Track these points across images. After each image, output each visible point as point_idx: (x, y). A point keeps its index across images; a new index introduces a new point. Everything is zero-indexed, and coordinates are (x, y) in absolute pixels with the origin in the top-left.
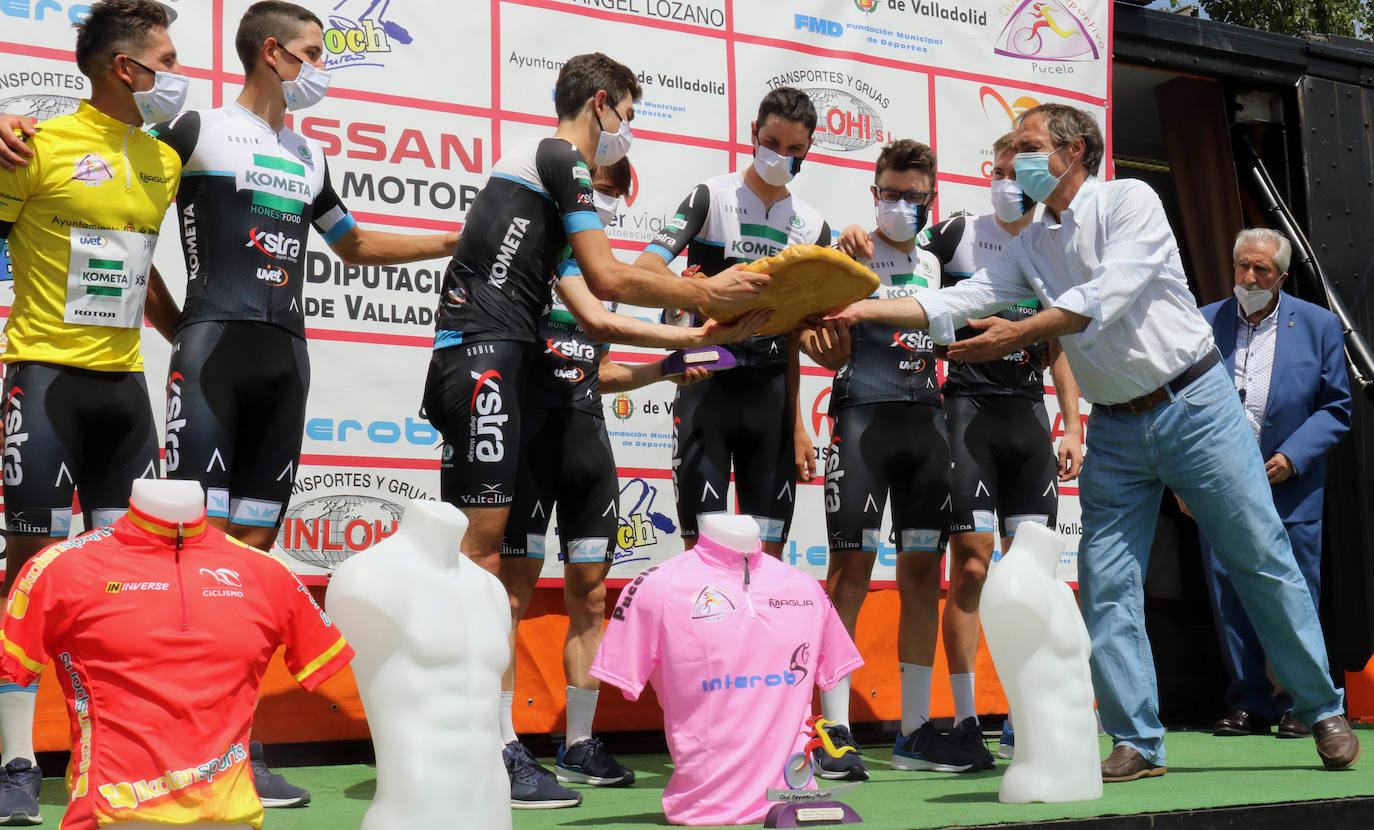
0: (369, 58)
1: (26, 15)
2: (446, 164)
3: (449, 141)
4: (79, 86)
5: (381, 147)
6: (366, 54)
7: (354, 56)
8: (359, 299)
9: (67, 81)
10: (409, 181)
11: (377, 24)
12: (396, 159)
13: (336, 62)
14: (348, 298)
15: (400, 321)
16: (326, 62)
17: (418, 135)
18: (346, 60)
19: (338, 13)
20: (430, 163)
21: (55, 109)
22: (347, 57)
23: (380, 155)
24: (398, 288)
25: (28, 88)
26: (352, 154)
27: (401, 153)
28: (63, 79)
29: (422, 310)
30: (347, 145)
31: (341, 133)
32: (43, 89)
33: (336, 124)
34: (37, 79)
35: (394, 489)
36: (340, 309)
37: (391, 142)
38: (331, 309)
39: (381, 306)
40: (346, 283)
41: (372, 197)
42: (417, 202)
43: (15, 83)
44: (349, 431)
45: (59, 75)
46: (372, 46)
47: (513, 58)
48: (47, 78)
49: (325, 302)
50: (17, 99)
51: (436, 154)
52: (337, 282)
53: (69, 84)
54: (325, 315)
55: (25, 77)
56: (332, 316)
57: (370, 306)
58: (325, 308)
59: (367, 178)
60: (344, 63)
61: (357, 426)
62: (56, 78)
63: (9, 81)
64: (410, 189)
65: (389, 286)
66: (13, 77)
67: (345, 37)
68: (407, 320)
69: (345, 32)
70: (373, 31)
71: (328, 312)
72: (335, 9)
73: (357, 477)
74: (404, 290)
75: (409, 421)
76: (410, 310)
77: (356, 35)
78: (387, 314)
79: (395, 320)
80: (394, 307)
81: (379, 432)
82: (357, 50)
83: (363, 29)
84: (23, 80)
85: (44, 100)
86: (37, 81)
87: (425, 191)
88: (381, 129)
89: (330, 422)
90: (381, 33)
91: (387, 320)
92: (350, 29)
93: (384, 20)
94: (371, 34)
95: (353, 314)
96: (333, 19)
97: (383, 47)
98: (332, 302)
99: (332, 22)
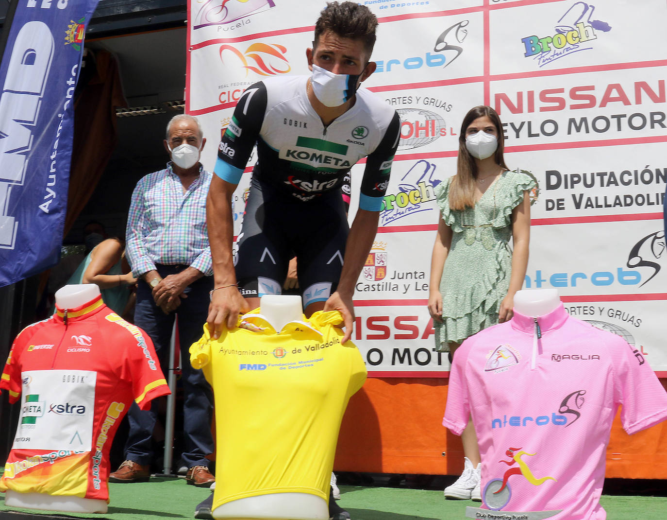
0: (582, 46)
1: (381, 70)
2: (638, 101)
3: (640, 86)
4: (410, 101)
5: (592, 99)
6: (580, 44)
7: (572, 47)
8: (581, 196)
9: (403, 100)
10: (613, 117)
11: (587, 24)
12: (603, 104)
13: (561, 54)
14: (574, 196)
15: (610, 206)
16: (555, 55)
17: (618, 87)
18: (567, 51)
19: (561, 24)
20: (627, 102)
22: (567, 48)
23: (592, 104)
24: (608, 185)
26: (573, 107)
27: (606, 100)
28: (401, 100)
29: (626, 197)
30: (570, 102)
31: (566, 96)
33: (561, 91)
35: (611, 315)
36: (569, 204)
37: (599, 95)
38: (563, 204)
39: (596, 198)
40: (572, 187)
41: (587, 131)
42: (619, 129)
44: (579, 280)
45: (399, 98)
46: (584, 38)
48: (393, 101)
49: (559, 200)
51: (631, 96)
52: (566, 187)
53: (405, 102)
54: (559, 209)
56: (563, 208)
57: (589, 199)
58: (559, 204)
59: (584, 120)
60: (566, 53)
61: (583, 276)
62: (398, 100)
64: (613, 122)
65: (602, 185)
67: (566, 37)
68: (616, 204)
69: (565, 34)
70: (586, 29)
71: (560, 206)
72: (559, 22)
73: (585, 309)
74: (612, 186)
75: (620, 270)
76: (617, 198)
77: (573, 34)
78: (601, 202)
79: (607, 206)
80: (606, 198)
81: (598, 279)
82: (573, 43)
83: (577, 29)
87: (624, 121)
88: (592, 88)
89: (565, 275)
90: (590, 29)
91: (601, 206)
92: (569, 31)
93: (591, 20)
94: (583, 30)
95: (578, 206)
96: (557, 28)
97: (591, 36)
98: (563, 200)
99: (557, 30)
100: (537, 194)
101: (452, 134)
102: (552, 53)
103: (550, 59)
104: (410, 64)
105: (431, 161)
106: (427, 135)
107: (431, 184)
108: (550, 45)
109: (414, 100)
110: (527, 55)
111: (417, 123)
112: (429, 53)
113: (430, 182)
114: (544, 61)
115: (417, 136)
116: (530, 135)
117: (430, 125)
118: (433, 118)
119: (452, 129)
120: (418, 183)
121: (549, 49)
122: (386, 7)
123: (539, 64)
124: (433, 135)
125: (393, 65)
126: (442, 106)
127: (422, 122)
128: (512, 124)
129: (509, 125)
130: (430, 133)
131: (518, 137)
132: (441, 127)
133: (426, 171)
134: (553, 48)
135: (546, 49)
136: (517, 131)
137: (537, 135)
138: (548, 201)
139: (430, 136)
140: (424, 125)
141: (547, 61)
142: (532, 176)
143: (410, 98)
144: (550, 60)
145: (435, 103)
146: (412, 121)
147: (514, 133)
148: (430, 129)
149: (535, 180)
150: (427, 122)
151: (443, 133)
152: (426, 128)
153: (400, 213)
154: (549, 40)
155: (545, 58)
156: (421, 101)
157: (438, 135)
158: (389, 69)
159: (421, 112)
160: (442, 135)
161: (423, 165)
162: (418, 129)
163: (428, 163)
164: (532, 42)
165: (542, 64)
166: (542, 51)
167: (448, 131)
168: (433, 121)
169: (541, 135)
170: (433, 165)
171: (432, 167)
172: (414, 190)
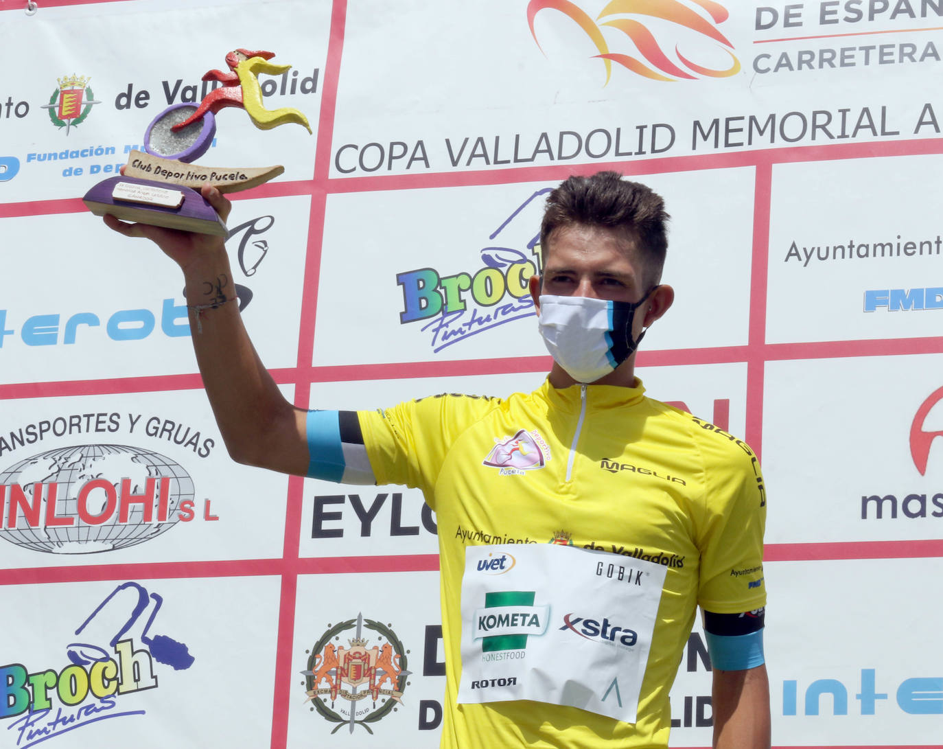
1: (52, 340)
4: (113, 426)
7: (517, 305)
9: (98, 422)
13: (488, 319)
16: (473, 321)
18: (505, 313)
19: (498, 242)
21: (80, 465)
22: (505, 307)
25: (50, 442)
28: (93, 420)
32: (68, 440)
34: (60, 427)
43: (32, 438)
45: (88, 416)
47: (793, 252)
48: (73, 423)
50: (33, 460)
53: (101, 426)
55: (46, 426)
60: (501, 318)
62: (84, 420)
63: (25, 436)
66: (31, 430)
67: (505, 277)
69: (504, 270)
72: (492, 237)
77: (522, 270)
82: (522, 294)
83: (534, 259)
84: (42, 431)
85: (65, 456)
86: (60, 428)
92: (513, 263)
96: (487, 252)
99: (487, 259)
100: (401, 685)
101: (208, 517)
102: (467, 317)
103: (460, 331)
104: (123, 326)
105: (151, 585)
106: (147, 516)
107: (146, 647)
108: (465, 295)
109: (124, 423)
110: (405, 318)
111: (126, 482)
112: (172, 301)
113: (145, 640)
114: (445, 337)
115: (123, 517)
116: (397, 530)
117: (156, 492)
118: (165, 472)
119: (208, 503)
120: (115, 642)
121: (461, 306)
122: (78, 172)
123: (433, 344)
124: (162, 516)
125: (82, 329)
126: (190, 442)
127: (139, 481)
128: (355, 500)
129: (347, 500)
130: (155, 511)
131: (366, 531)
132: (182, 498)
133: (137, 613)
134: (471, 305)
135: (454, 304)
136: (366, 519)
137: (414, 531)
138: (425, 705)
139: (155, 520)
140: (142, 490)
141: (453, 338)
142: (391, 636)
143: (115, 418)
144: (461, 335)
145: (174, 433)
146: (114, 478)
147: (357, 523)
148: (156, 501)
149: (398, 646)
150: (150, 483)
151: (187, 514)
152: (147, 499)
153: (64, 721)
154: (465, 283)
155: (449, 330)
156: (140, 426)
157: (175, 518)
158: (70, 338)
159: (138, 454)
160: (182, 518)
161: (132, 596)
162: (127, 499)
163: (143, 592)
164: (421, 284)
165: (439, 343)
166: (444, 310)
167: (199, 510)
168: (165, 481)
169: (423, 530)
170: (155, 596)
171: (153, 603)
172: (103, 660)
